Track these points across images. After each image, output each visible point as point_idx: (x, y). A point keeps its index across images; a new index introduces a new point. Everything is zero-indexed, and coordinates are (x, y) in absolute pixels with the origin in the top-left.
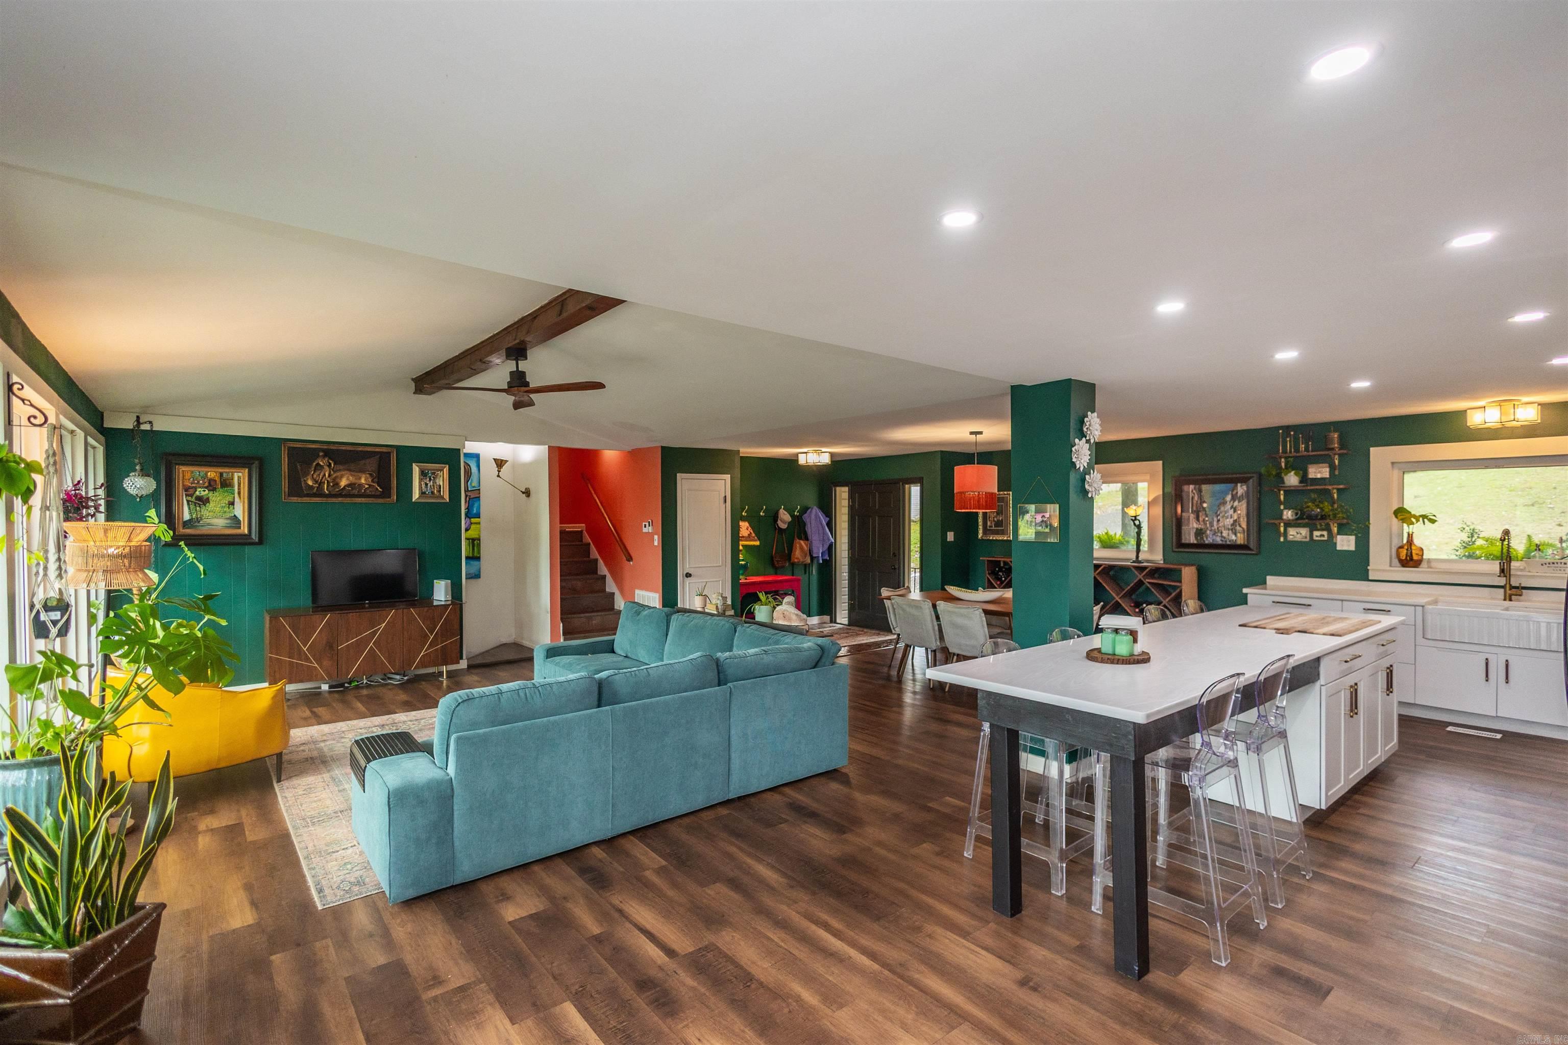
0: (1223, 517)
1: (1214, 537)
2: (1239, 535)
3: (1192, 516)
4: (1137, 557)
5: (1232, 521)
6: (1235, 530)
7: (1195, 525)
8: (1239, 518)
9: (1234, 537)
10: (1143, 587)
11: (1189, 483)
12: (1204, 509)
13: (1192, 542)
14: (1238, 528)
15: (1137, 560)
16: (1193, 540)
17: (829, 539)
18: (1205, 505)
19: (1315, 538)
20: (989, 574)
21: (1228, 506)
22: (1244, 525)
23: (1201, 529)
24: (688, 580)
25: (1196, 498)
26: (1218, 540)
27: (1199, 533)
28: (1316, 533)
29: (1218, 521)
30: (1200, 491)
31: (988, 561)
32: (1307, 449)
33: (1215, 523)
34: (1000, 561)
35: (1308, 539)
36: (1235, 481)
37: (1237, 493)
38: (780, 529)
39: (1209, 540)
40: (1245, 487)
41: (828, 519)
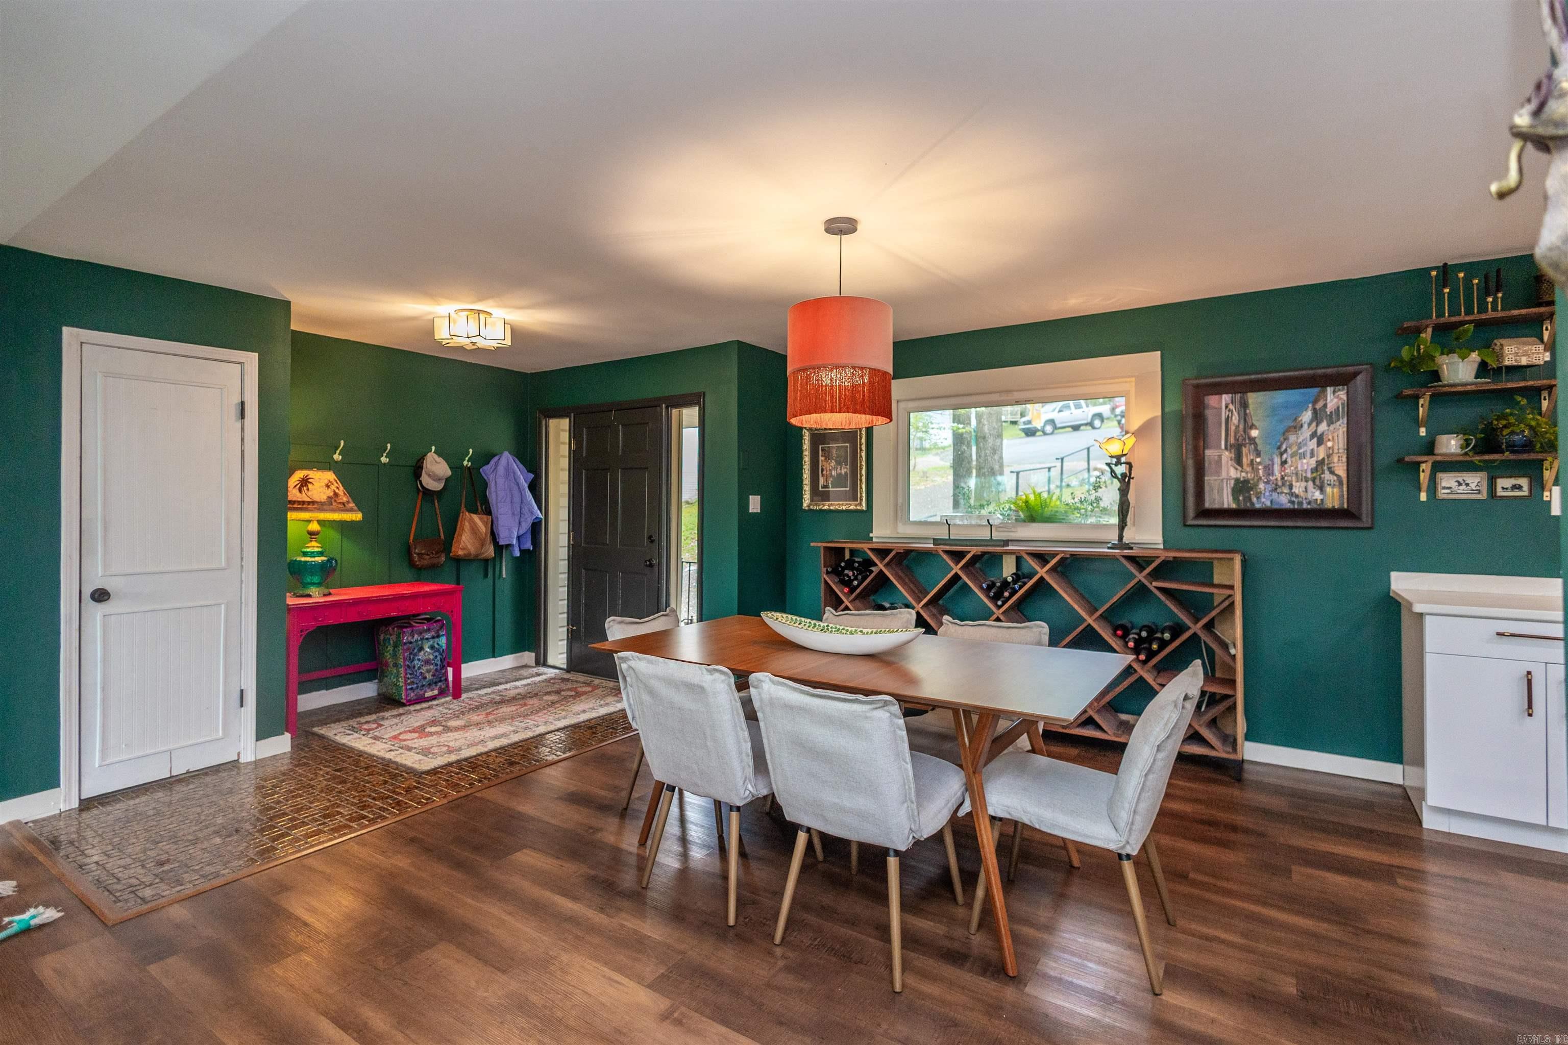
0: (1292, 456)
1: (1275, 495)
2: (1329, 490)
3: (1227, 456)
4: (1121, 537)
5: (1313, 462)
6: (1322, 482)
7: (1233, 474)
8: (1329, 456)
9: (1318, 495)
11: (1218, 389)
12: (1253, 440)
13: (1226, 506)
14: (1327, 476)
15: (1121, 545)
16: (1227, 501)
17: (532, 513)
18: (1254, 433)
19: (1500, 493)
20: (828, 573)
21: (1306, 433)
22: (1341, 470)
23: (1246, 481)
24: (97, 611)
25: (1235, 419)
26: (1284, 501)
27: (1242, 487)
28: (1504, 482)
29: (1284, 463)
30: (1244, 405)
31: (825, 548)
32: (1494, 309)
33: (1277, 468)
34: (844, 548)
35: (1484, 495)
36: (1322, 382)
37: (1325, 406)
38: (427, 493)
39: (1264, 499)
40: (1343, 395)
41: (531, 476)
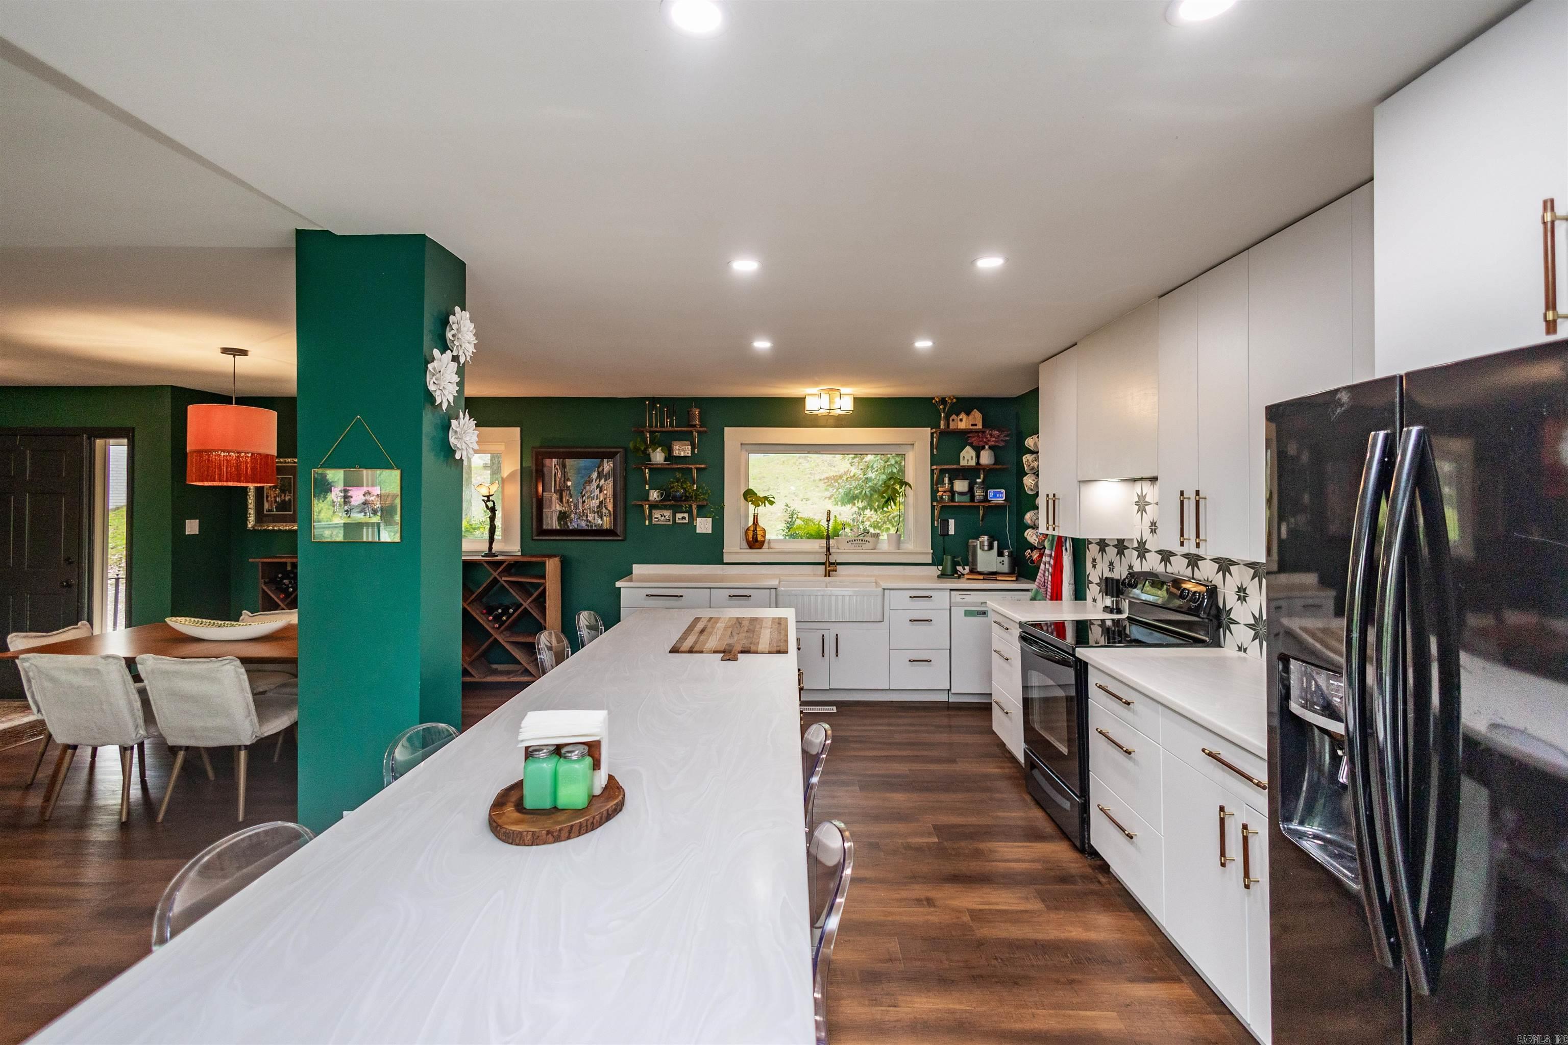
0: (588, 498)
1: (579, 521)
2: (605, 518)
3: (555, 497)
4: (490, 548)
5: (597, 502)
6: (602, 514)
7: (558, 508)
8: (605, 499)
9: (600, 522)
10: (498, 585)
11: (551, 456)
12: (568, 487)
13: (554, 528)
14: (604, 510)
15: (490, 553)
16: (555, 525)
18: (569, 483)
19: (678, 521)
20: (265, 583)
21: (594, 485)
22: (610, 507)
23: (565, 513)
25: (559, 475)
26: (583, 524)
27: (563, 516)
28: (679, 516)
29: (584, 502)
30: (564, 466)
31: (263, 563)
32: (671, 425)
33: (580, 505)
34: (286, 563)
35: (671, 523)
36: (602, 456)
37: (603, 469)
39: (573, 526)
40: (611, 464)
